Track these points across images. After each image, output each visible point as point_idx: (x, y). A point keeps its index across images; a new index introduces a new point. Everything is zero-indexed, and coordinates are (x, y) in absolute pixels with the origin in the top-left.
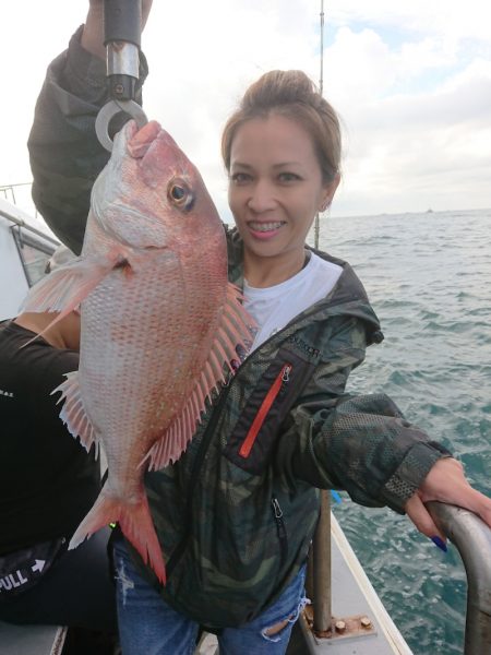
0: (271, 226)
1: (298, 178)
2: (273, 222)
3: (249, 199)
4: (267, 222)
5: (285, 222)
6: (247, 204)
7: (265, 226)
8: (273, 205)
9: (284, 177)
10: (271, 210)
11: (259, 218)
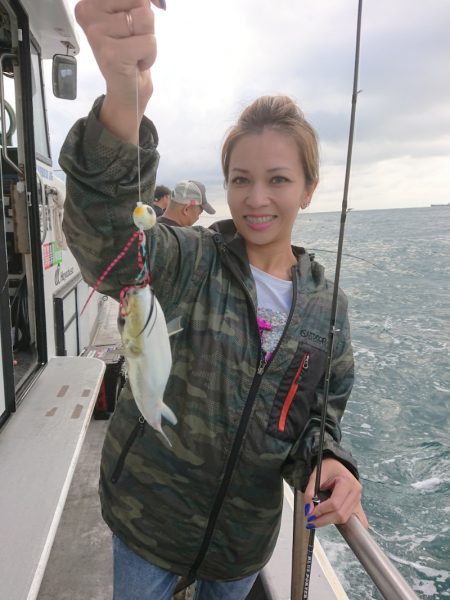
0: (264, 219)
1: (287, 180)
2: (266, 216)
3: (247, 198)
4: (262, 216)
5: (276, 217)
6: (245, 201)
7: (260, 219)
8: (268, 202)
9: (277, 180)
10: (265, 206)
11: (256, 213)
